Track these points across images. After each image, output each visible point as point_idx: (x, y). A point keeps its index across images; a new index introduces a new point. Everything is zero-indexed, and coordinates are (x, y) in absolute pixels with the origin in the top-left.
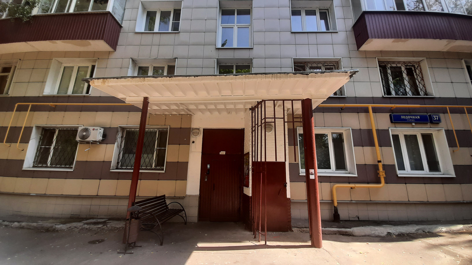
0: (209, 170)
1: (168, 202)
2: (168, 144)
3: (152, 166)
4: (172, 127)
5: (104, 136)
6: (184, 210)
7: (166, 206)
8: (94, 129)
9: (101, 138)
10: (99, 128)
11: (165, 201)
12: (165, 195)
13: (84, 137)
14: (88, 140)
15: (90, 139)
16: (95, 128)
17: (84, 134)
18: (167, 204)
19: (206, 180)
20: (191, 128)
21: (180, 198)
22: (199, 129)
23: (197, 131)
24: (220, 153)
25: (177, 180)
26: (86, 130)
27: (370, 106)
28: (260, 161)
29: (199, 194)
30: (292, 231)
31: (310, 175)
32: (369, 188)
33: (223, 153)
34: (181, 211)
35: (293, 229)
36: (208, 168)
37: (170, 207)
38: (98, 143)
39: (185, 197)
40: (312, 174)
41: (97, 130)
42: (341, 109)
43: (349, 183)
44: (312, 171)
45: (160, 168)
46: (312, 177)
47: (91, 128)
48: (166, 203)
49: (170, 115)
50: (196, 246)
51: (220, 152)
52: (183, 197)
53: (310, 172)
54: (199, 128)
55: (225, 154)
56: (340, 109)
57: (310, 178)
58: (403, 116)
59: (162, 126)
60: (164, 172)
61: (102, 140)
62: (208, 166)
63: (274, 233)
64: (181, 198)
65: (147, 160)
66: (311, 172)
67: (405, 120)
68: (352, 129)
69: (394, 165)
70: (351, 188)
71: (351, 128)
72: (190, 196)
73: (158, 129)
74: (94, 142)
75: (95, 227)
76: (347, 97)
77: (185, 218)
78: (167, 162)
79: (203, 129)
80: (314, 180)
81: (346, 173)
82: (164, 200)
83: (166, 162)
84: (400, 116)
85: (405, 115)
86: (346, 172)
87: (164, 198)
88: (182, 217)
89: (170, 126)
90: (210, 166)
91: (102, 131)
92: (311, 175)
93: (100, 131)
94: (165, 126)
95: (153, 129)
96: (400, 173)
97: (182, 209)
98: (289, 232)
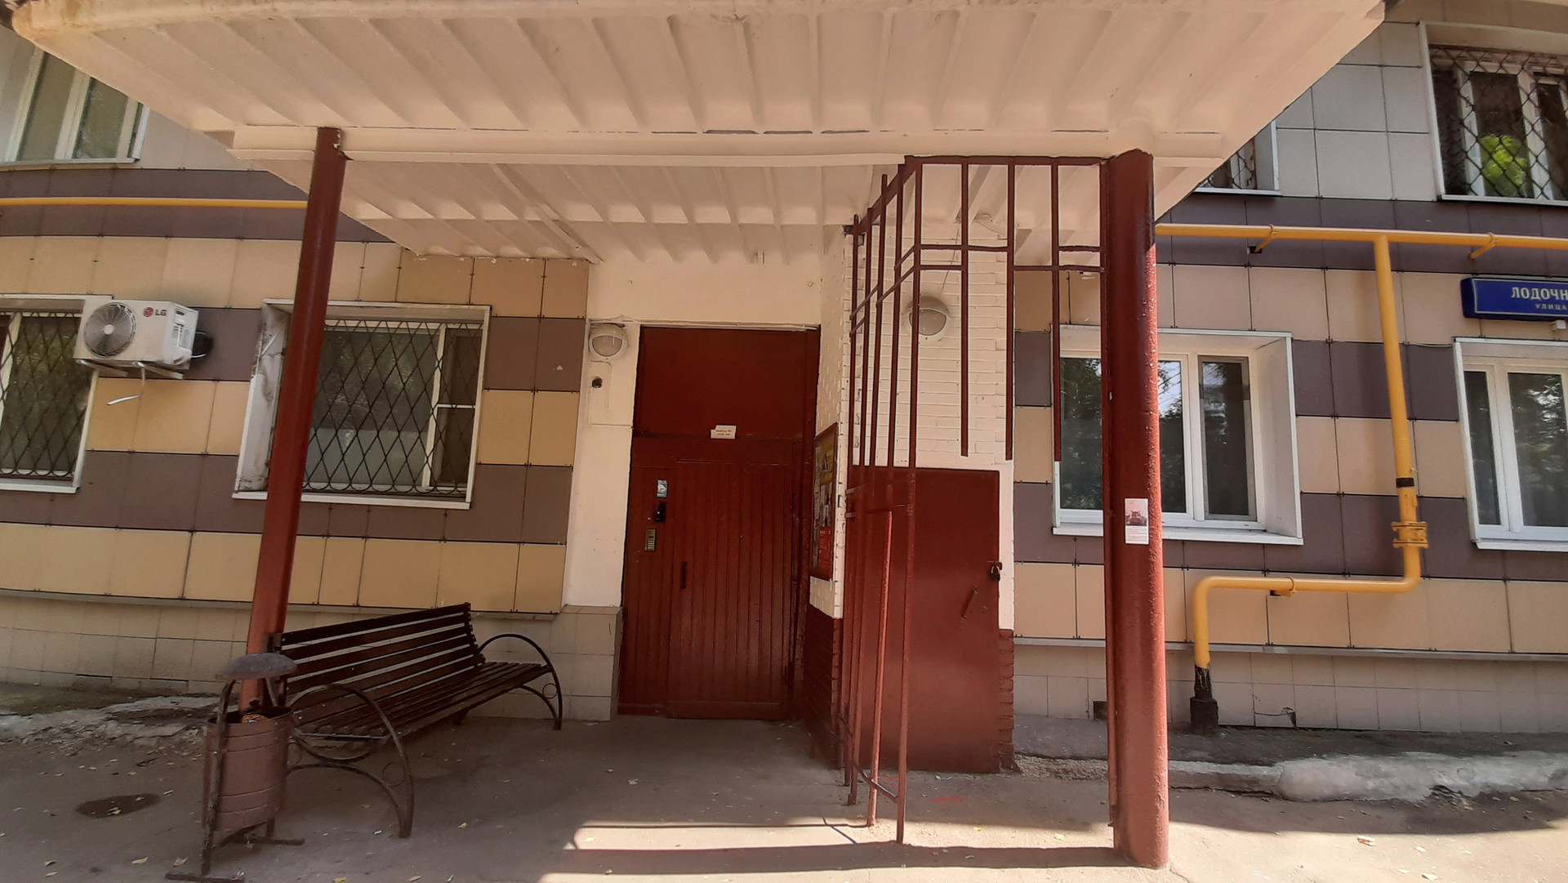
0: (663, 504)
1: (482, 632)
2: (486, 388)
3: (416, 480)
4: (502, 311)
5: (204, 343)
6: (549, 668)
7: (476, 650)
8: (148, 312)
9: (186, 353)
10: (171, 308)
11: (468, 629)
12: (466, 607)
13: (105, 346)
14: (123, 357)
15: (135, 354)
16: (157, 306)
17: (109, 329)
18: (479, 643)
19: (651, 545)
20: (584, 319)
21: (534, 617)
22: (624, 326)
23: (614, 333)
24: (712, 431)
25: (524, 543)
26: (115, 314)
27: (1383, 238)
28: (886, 465)
29: (619, 605)
30: (1017, 770)
31: (1127, 527)
32: (1347, 594)
33: (725, 432)
34: (536, 671)
35: (1021, 763)
36: (658, 495)
37: (490, 655)
38: (180, 376)
39: (556, 613)
40: (1137, 522)
41: (164, 313)
42: (1252, 249)
43: (1266, 571)
44: (1136, 506)
45: (452, 489)
46: (1136, 535)
47: (136, 307)
48: (471, 639)
49: (494, 261)
50: (570, 847)
51: (714, 428)
52: (551, 613)
53: (1128, 512)
54: (619, 322)
55: (732, 436)
56: (1248, 251)
57: (1127, 542)
58: (1520, 286)
59: (457, 307)
60: (465, 506)
61: (192, 362)
62: (662, 488)
63: (938, 777)
64: (538, 617)
65: (397, 456)
66: (1134, 514)
67: (1528, 304)
68: (1292, 339)
69: (1463, 500)
70: (1272, 593)
71: (1290, 335)
72: (580, 611)
73: (441, 321)
74: (157, 371)
75: (149, 732)
76: (1281, 196)
77: (555, 702)
78: (480, 464)
79: (643, 328)
80: (1144, 552)
81: (1250, 530)
82: (462, 625)
83: (478, 464)
84: (1508, 287)
85: (1530, 286)
86: (1252, 525)
87: (466, 618)
88: (545, 699)
89: (491, 308)
90: (668, 486)
91: (190, 320)
92: (1133, 524)
93: (180, 319)
94: (472, 307)
95: (421, 321)
96: (1486, 536)
97: (544, 663)
98: (1003, 776)
